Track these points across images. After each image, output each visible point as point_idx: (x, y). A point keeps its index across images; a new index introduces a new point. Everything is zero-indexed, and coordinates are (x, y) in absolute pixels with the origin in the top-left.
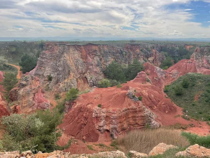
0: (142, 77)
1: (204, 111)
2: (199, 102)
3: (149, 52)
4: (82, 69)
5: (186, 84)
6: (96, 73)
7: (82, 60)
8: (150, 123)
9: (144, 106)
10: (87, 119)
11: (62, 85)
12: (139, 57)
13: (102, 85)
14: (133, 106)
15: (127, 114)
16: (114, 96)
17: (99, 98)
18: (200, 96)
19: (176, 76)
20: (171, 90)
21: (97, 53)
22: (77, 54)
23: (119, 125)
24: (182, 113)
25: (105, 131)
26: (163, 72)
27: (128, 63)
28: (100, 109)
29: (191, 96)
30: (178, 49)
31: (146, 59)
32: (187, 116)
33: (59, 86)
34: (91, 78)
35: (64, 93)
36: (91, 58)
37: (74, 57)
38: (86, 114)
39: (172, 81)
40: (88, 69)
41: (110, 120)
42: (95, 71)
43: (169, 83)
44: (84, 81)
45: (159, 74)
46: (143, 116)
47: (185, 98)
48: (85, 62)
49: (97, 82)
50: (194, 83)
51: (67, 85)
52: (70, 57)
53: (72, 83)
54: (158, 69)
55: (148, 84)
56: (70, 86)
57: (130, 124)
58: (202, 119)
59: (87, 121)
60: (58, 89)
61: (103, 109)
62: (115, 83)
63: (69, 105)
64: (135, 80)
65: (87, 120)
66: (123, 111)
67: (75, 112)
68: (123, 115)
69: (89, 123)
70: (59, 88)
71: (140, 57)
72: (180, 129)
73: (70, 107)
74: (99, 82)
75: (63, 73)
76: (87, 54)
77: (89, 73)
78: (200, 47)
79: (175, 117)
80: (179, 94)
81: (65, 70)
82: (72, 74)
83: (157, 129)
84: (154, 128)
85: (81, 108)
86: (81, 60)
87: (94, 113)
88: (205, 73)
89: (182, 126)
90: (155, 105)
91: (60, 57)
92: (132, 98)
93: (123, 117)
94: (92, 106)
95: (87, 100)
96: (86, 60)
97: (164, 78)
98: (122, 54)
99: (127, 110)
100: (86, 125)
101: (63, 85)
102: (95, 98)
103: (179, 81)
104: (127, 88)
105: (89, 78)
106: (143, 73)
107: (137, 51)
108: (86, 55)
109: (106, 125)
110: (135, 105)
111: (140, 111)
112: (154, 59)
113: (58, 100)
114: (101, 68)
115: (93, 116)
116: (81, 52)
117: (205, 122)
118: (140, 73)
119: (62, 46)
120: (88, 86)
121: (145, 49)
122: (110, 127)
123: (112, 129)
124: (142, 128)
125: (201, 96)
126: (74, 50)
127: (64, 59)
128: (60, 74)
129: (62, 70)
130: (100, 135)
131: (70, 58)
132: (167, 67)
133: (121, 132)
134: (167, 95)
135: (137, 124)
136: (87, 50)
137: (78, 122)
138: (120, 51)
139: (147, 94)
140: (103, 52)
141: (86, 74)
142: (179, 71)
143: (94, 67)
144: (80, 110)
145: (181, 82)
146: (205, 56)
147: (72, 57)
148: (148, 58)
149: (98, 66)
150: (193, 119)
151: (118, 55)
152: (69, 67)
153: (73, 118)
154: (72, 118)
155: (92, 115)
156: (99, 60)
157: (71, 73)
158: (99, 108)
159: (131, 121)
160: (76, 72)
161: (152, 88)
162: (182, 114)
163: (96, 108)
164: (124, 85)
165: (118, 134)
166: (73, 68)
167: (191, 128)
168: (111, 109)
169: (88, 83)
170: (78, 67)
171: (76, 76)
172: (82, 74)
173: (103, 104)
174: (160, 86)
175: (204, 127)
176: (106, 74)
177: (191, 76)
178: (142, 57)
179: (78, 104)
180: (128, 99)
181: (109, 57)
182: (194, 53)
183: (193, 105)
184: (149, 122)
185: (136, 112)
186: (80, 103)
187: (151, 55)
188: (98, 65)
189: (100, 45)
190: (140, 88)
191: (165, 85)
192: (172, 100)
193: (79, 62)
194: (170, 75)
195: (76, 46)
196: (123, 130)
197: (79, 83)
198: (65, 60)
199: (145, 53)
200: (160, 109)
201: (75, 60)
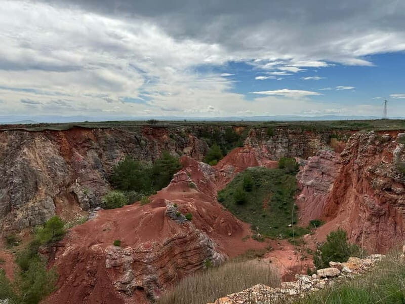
0: (181, 180)
1: (280, 223)
2: (271, 211)
3: (183, 139)
4: (64, 177)
5: (248, 185)
6: (93, 182)
7: (63, 158)
8: (211, 258)
9: (197, 230)
10: (95, 274)
11: (20, 215)
12: (169, 148)
13: (109, 205)
14: (180, 232)
15: (171, 250)
16: (142, 220)
17: (111, 230)
18: (270, 201)
19: (231, 175)
20: (228, 198)
21: (92, 144)
22: (51, 149)
23: (160, 272)
24: (252, 231)
25: (135, 290)
26: (211, 170)
27: (151, 159)
28: (119, 250)
29: (259, 202)
30: (225, 133)
31: (180, 151)
32: (260, 236)
33: (16, 217)
34: (84, 193)
35: (27, 231)
36: (80, 154)
37: (44, 154)
38: (92, 264)
39: (227, 183)
40: (76, 175)
41: (143, 267)
42: (91, 178)
43: (224, 186)
44: (69, 201)
45: (205, 174)
46: (198, 248)
47: (251, 207)
48: (68, 163)
49: (97, 199)
50: (259, 182)
51: (32, 213)
52: (37, 154)
53: (44, 207)
54: (204, 166)
55: (194, 191)
56: (39, 213)
57: (177, 268)
58: (280, 237)
59: (95, 279)
60: (13, 225)
61: (126, 249)
62: (134, 196)
63: (47, 252)
64: (171, 187)
65: (94, 276)
66: (164, 245)
67: (66, 266)
68: (165, 253)
69: (99, 282)
70: (15, 220)
71: (171, 147)
72: (255, 258)
73: (50, 258)
74: (104, 200)
75: (23, 188)
76: (71, 147)
77: (80, 183)
78: (255, 128)
79: (244, 240)
80: (241, 203)
81: (27, 182)
82: (42, 189)
83: (223, 265)
84: (218, 265)
85: (78, 254)
86: (61, 158)
87: (107, 260)
88: (269, 166)
89: (257, 252)
90: (210, 225)
91: (13, 156)
92: (176, 219)
93: (165, 256)
94: (101, 246)
95: (89, 237)
96: (70, 158)
97: (214, 179)
98: (140, 144)
99: (170, 242)
100: (94, 286)
101: (24, 215)
102: (105, 230)
103: (237, 181)
104: (162, 203)
105: (80, 193)
106: (182, 174)
107: (165, 138)
108: (71, 149)
109: (135, 279)
110: (183, 231)
111: (192, 239)
112: (193, 150)
113: (15, 248)
114: (104, 171)
115: (108, 266)
116: (59, 143)
117: (285, 240)
118: (178, 173)
119: (16, 134)
120: (80, 209)
121: (176, 134)
122: (143, 280)
123: (148, 282)
124: (199, 269)
125: (272, 201)
126: (44, 141)
127: (24, 160)
128: (16, 192)
129: (21, 182)
130: (126, 300)
131: (37, 156)
132: (216, 160)
133: (164, 286)
134: (225, 206)
135: (189, 264)
136: (71, 140)
137: (75, 284)
138: (134, 138)
139: (196, 209)
140: (104, 142)
141: (73, 187)
142: (235, 166)
143: (89, 170)
144: (76, 258)
145: (240, 182)
146: (264, 142)
147: (41, 155)
148: (182, 148)
149: (97, 168)
150: (269, 238)
151: (133, 146)
152: (35, 175)
153: (62, 278)
154: (61, 280)
155: (105, 263)
156: (97, 158)
157: (40, 187)
158: (118, 248)
159: (179, 261)
160: (52, 184)
161: (201, 197)
162: (252, 234)
163: (111, 249)
164: (154, 199)
165: (160, 290)
166: (45, 176)
167: (270, 253)
168: (141, 246)
169: (79, 204)
170: (55, 173)
171: (52, 191)
172: (63, 186)
173: (123, 238)
174: (211, 193)
175: (286, 247)
176: (115, 182)
177: (253, 171)
178: (174, 147)
179: (69, 248)
180: (169, 221)
181: (117, 151)
182: (248, 138)
183: (264, 216)
184: (208, 256)
185: (186, 242)
186: (74, 245)
187: (187, 143)
188: (95, 167)
189: (96, 128)
190: (181, 199)
191: (218, 191)
192: (233, 214)
193: (56, 163)
194: (221, 173)
195: (48, 131)
196: (168, 280)
197: (60, 206)
198: (26, 161)
199: (178, 141)
200: (218, 231)
201: (48, 161)
